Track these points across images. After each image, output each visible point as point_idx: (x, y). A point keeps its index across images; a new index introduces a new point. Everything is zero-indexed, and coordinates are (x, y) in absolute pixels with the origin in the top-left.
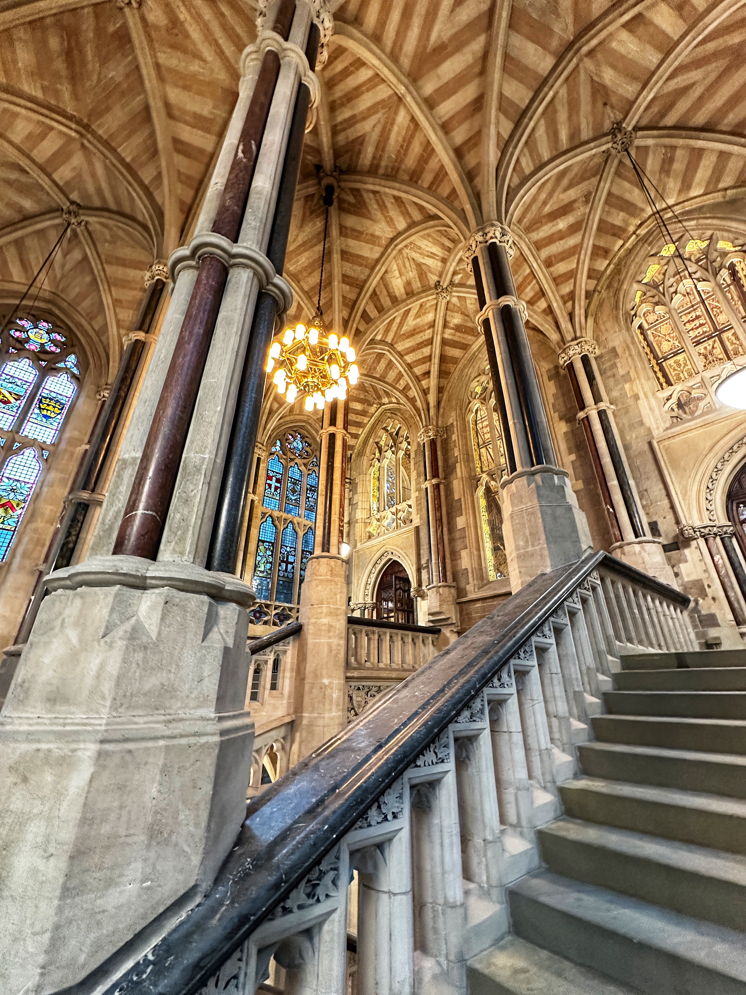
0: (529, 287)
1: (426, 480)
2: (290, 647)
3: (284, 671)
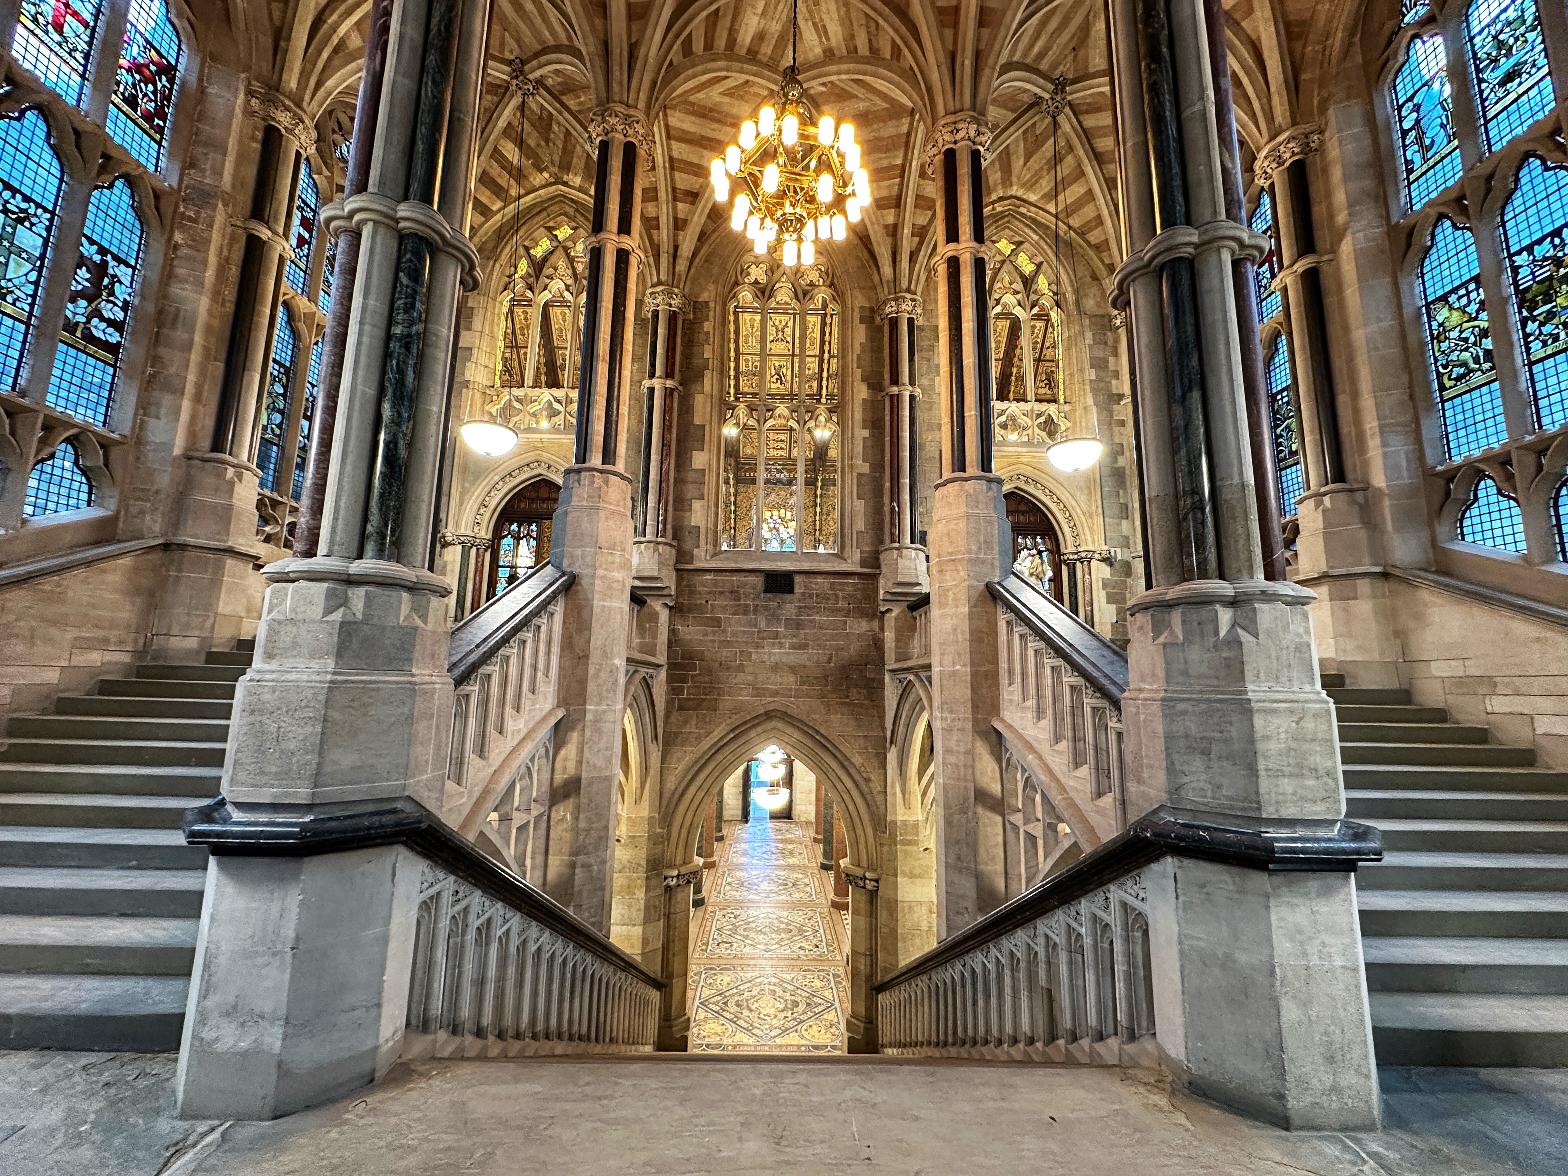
0: (888, 182)
1: (652, 375)
2: (558, 609)
3: (549, 644)
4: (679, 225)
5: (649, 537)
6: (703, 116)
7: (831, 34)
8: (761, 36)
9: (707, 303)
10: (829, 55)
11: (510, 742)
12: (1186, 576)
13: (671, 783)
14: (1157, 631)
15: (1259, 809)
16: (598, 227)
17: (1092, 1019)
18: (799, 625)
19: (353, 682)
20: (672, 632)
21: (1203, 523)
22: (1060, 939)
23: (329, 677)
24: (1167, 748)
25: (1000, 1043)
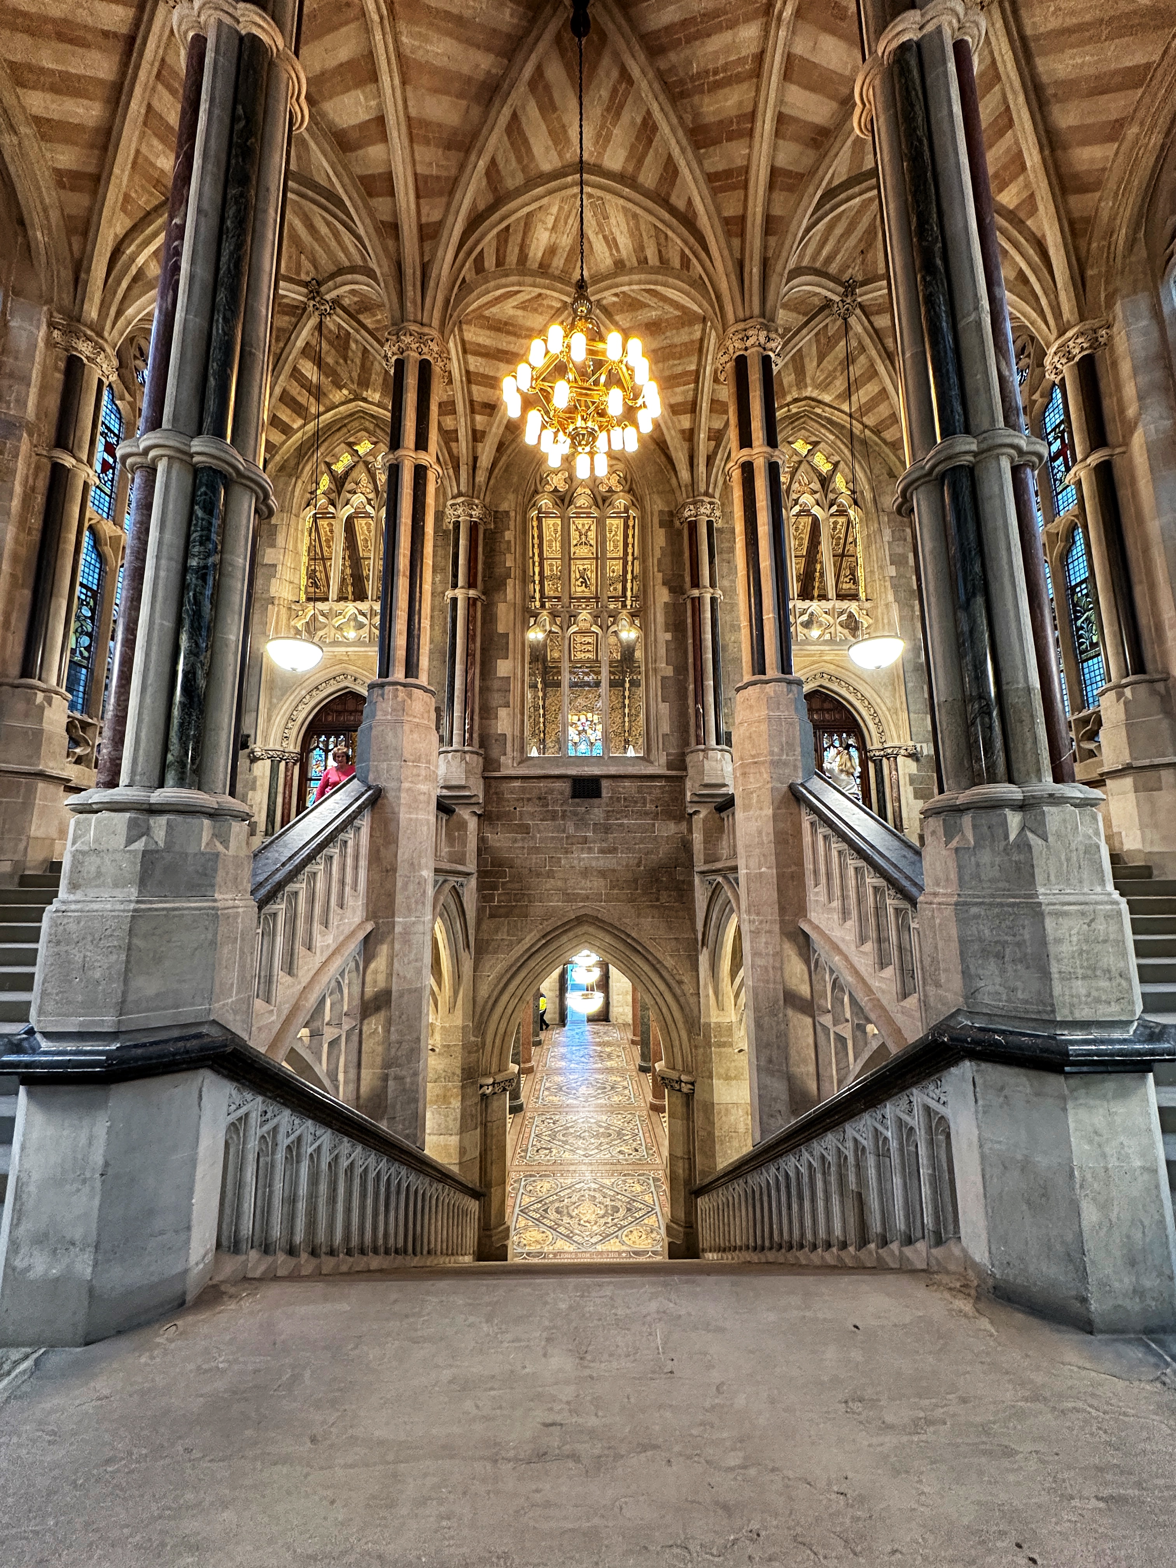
0: (682, 388)
1: (455, 586)
2: (365, 823)
3: (356, 858)
4: (477, 436)
5: (455, 746)
6: (498, 330)
7: (621, 246)
8: (552, 250)
9: (507, 513)
10: (620, 266)
11: (318, 959)
12: (976, 780)
13: (484, 991)
14: (949, 836)
15: (1053, 1011)
16: (395, 443)
17: (900, 1223)
18: (607, 829)
19: (156, 910)
20: (482, 840)
21: (991, 728)
22: (867, 1143)
23: (132, 906)
24: (962, 953)
25: (814, 1247)
